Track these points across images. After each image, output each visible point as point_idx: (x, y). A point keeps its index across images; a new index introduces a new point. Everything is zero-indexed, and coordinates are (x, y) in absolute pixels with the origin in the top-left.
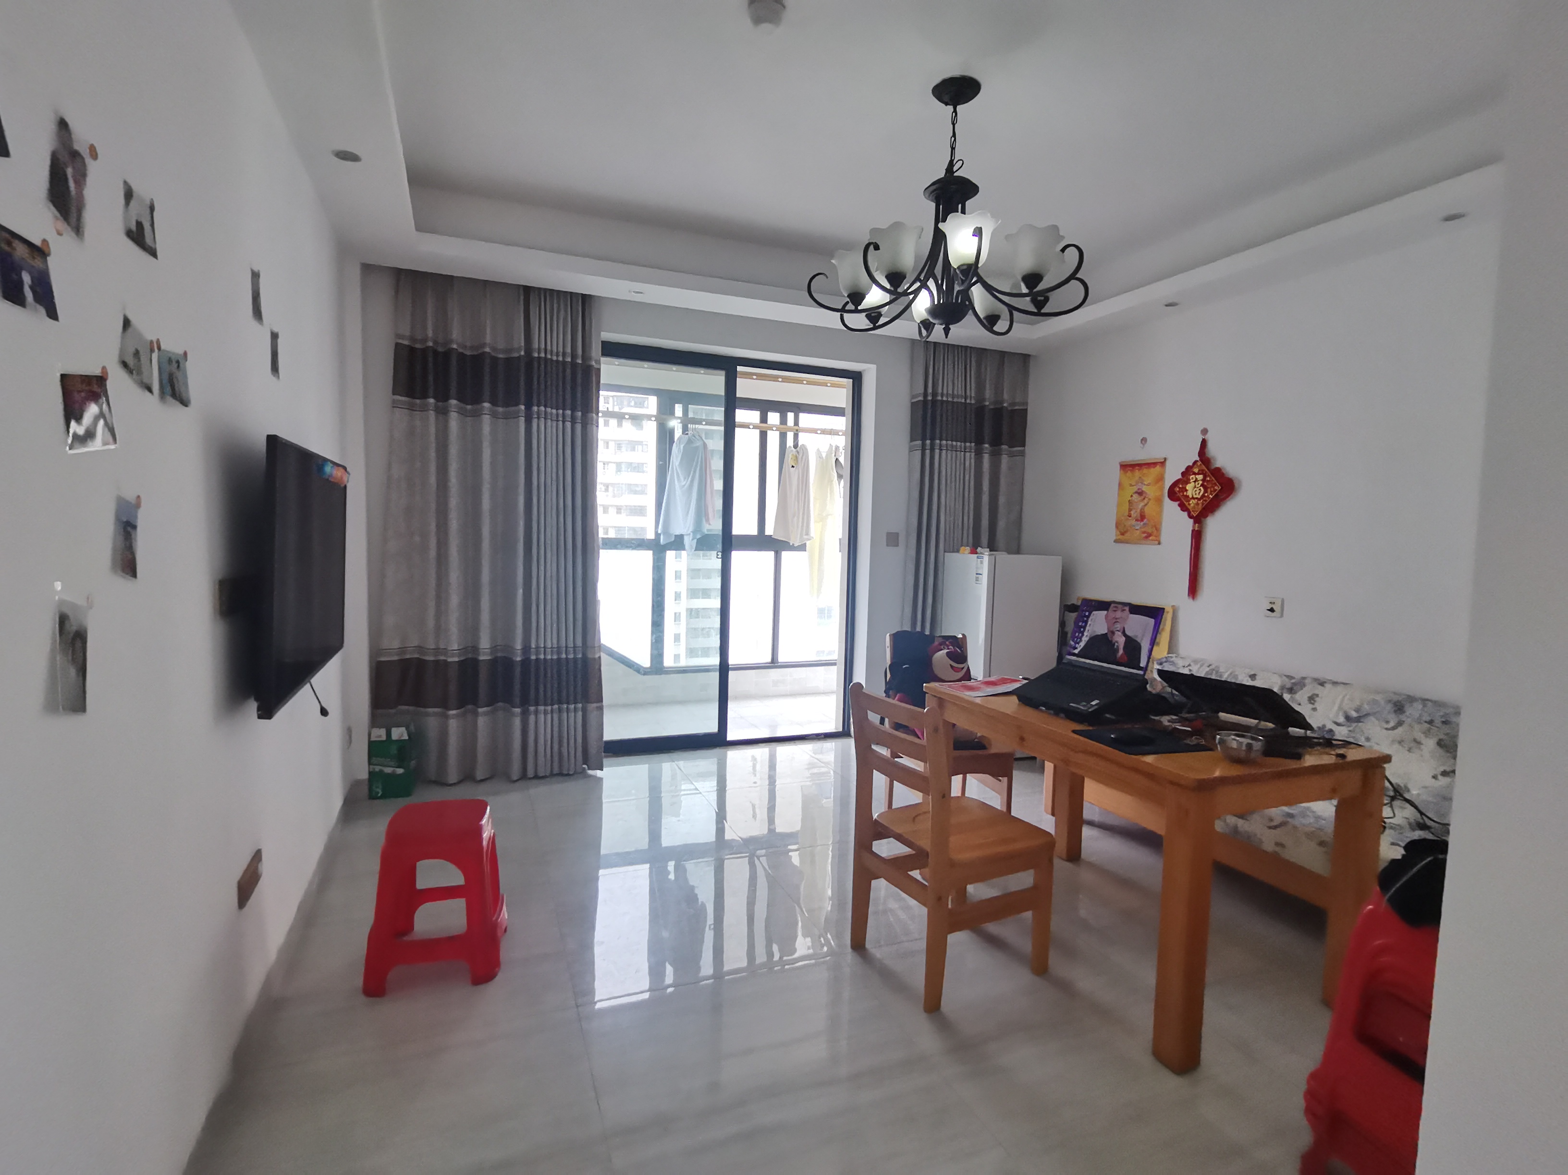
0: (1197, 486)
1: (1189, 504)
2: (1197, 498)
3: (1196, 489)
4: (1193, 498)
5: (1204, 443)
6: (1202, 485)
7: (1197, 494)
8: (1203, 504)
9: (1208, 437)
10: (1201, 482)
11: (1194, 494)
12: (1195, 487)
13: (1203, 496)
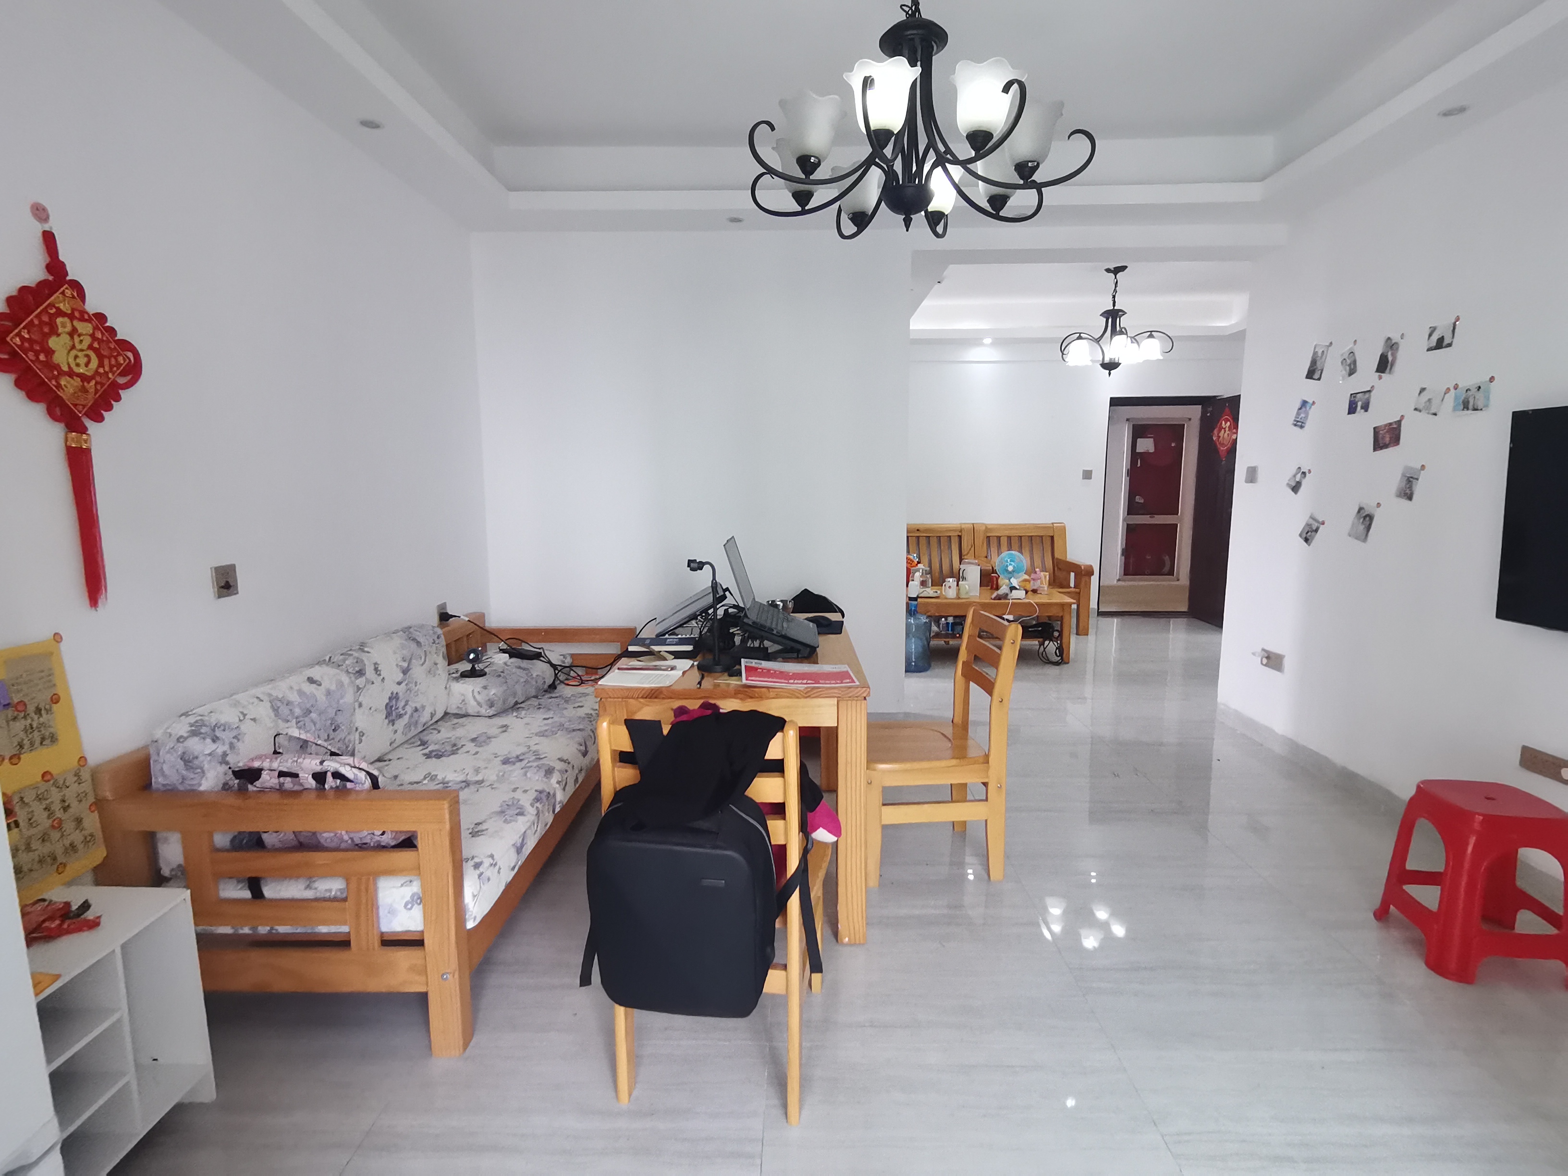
0: (78, 346)
1: (59, 386)
2: (79, 375)
3: (73, 353)
4: (71, 374)
5: (49, 239)
6: (90, 347)
7: (83, 365)
8: (96, 391)
9: (55, 226)
10: (87, 341)
11: (73, 366)
12: (73, 347)
13: (97, 372)
